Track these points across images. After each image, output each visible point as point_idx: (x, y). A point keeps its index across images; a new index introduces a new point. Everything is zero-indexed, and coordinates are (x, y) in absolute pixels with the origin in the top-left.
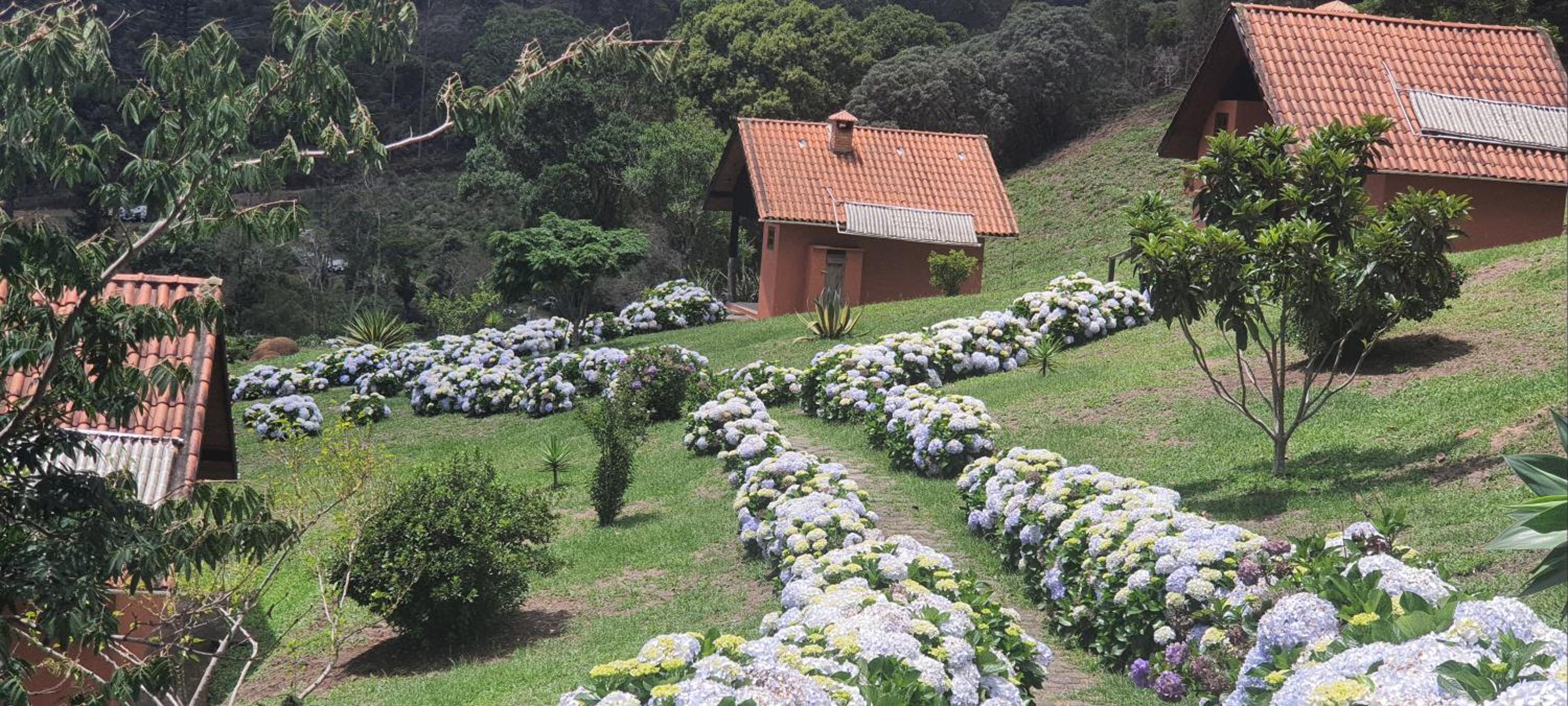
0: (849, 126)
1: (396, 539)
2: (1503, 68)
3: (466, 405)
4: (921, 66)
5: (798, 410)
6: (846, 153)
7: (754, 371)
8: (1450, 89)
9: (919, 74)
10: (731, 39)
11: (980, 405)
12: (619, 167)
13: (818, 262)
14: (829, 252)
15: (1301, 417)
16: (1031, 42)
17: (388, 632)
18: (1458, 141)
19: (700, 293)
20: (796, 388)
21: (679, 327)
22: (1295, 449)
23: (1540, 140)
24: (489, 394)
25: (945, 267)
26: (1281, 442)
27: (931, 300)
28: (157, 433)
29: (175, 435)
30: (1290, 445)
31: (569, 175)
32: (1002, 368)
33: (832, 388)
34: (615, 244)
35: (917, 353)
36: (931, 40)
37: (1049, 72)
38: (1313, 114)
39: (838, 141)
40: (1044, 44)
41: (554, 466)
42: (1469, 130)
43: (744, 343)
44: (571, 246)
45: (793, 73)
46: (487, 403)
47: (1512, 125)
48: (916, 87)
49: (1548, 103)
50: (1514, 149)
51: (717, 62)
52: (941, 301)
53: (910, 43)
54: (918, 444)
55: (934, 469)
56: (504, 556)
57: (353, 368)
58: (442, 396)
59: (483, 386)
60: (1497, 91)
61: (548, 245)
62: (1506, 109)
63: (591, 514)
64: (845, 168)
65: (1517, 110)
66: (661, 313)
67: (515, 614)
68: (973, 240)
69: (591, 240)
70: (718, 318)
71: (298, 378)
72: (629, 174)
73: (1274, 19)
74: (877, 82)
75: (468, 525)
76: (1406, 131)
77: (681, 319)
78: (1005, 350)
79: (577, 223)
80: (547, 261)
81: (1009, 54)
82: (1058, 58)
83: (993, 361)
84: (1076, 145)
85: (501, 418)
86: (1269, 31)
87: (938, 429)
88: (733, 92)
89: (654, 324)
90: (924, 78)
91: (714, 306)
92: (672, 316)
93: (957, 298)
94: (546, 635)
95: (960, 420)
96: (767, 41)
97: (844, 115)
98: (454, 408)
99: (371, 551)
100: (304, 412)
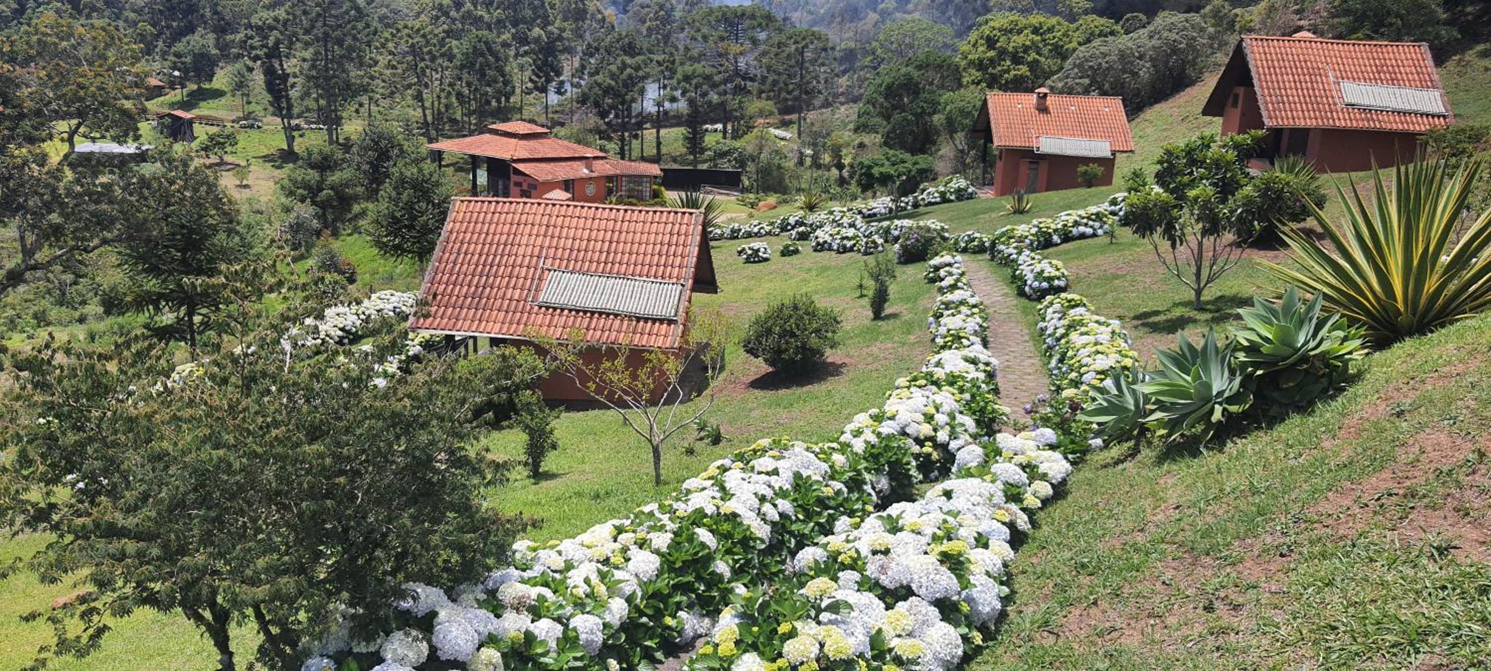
0: (1045, 95)
1: (769, 332)
2: (1398, 66)
3: (835, 247)
4: (1103, 49)
5: (987, 256)
6: (1043, 109)
7: (969, 236)
8: (1365, 79)
9: (1102, 53)
10: (998, 41)
11: (1060, 264)
12: (930, 115)
13: (1024, 167)
14: (1031, 162)
15: (1208, 282)
16: (1165, 34)
17: (768, 369)
18: (1366, 110)
19: (963, 183)
20: (987, 244)
21: (952, 201)
22: (1207, 296)
23: (1414, 108)
24: (845, 242)
25: (1086, 173)
26: (1199, 292)
27: (1078, 190)
28: (674, 280)
29: (682, 281)
30: (1205, 292)
31: (905, 119)
32: (1094, 235)
33: (1002, 247)
34: (915, 163)
35: (1048, 228)
36: (1112, 33)
37: (1175, 51)
38: (1282, 96)
39: (1038, 104)
40: (1173, 36)
41: (861, 286)
42: (1373, 103)
43: (976, 215)
44: (894, 165)
45: (1033, 56)
46: (844, 247)
47: (1399, 100)
48: (1100, 60)
49: (1422, 87)
50: (1399, 113)
51: (992, 53)
52: (1083, 191)
53: (1099, 36)
54: (1029, 282)
55: (1034, 296)
56: (814, 341)
57: (793, 223)
58: (825, 242)
59: (843, 238)
60: (1392, 80)
61: (882, 165)
62: (1397, 91)
63: (871, 315)
64: (1043, 117)
65: (1403, 91)
66: (943, 194)
67: (824, 363)
68: (1108, 154)
69: (904, 162)
70: (971, 197)
71: (768, 228)
72: (936, 118)
73: (1265, 44)
74: (1079, 58)
75: (798, 326)
76: (1335, 104)
77: (953, 197)
78: (1097, 225)
79: (898, 153)
80: (881, 173)
81: (1153, 42)
82: (1181, 43)
83: (1089, 231)
84: (1188, 90)
85: (851, 254)
86: (1261, 50)
87: (1039, 275)
88: (1000, 68)
89: (938, 200)
90: (1104, 55)
91: (970, 190)
92: (948, 195)
93: (1093, 189)
94: (832, 375)
95: (1049, 271)
96: (1018, 40)
97: (1043, 90)
98: (830, 249)
99: (759, 337)
100: (762, 250)
